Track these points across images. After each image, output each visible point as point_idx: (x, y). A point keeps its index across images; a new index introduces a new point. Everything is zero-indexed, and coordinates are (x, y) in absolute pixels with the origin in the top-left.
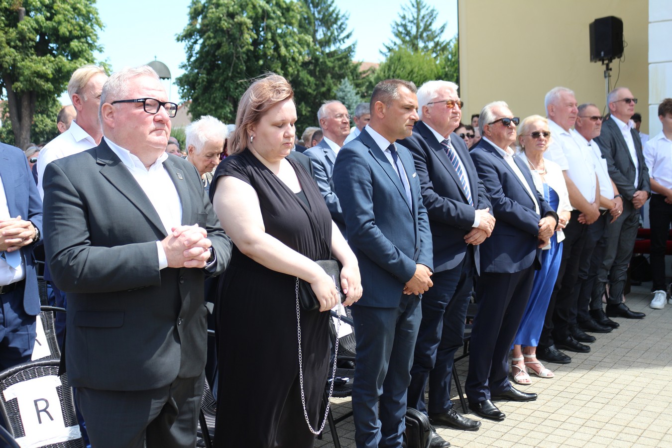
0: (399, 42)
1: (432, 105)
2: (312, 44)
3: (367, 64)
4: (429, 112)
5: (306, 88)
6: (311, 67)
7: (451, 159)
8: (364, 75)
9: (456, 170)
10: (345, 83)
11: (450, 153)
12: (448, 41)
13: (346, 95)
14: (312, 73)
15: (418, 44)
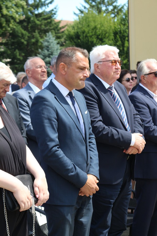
0: (87, 6)
1: (101, 63)
2: (26, 7)
3: (65, 21)
4: (99, 67)
5: (20, 38)
6: (25, 24)
7: (114, 100)
8: (63, 30)
9: (118, 108)
10: (49, 36)
11: (114, 96)
12: (123, 5)
13: (50, 45)
14: (25, 28)
15: (101, 8)
